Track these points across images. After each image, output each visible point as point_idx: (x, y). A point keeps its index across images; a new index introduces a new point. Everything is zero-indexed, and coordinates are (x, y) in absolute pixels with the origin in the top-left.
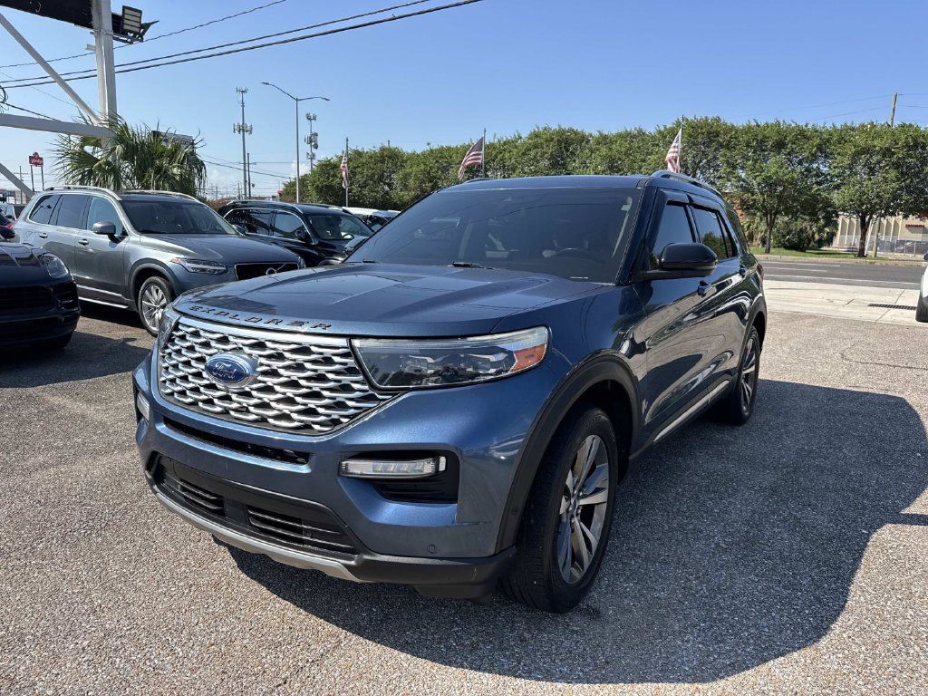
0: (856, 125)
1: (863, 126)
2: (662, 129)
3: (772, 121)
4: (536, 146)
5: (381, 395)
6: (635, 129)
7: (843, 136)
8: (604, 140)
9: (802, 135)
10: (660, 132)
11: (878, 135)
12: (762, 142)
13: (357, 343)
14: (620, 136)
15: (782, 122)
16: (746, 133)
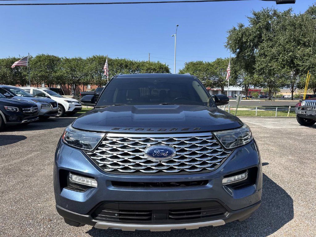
0: (145, 61)
1: (147, 62)
2: (89, 58)
3: (123, 58)
4: (40, 61)
5: (228, 151)
6: (79, 57)
7: (143, 64)
8: (67, 60)
9: (132, 63)
10: (88, 59)
11: (152, 65)
12: (121, 65)
13: (215, 134)
14: (73, 59)
15: (126, 59)
16: (116, 61)
